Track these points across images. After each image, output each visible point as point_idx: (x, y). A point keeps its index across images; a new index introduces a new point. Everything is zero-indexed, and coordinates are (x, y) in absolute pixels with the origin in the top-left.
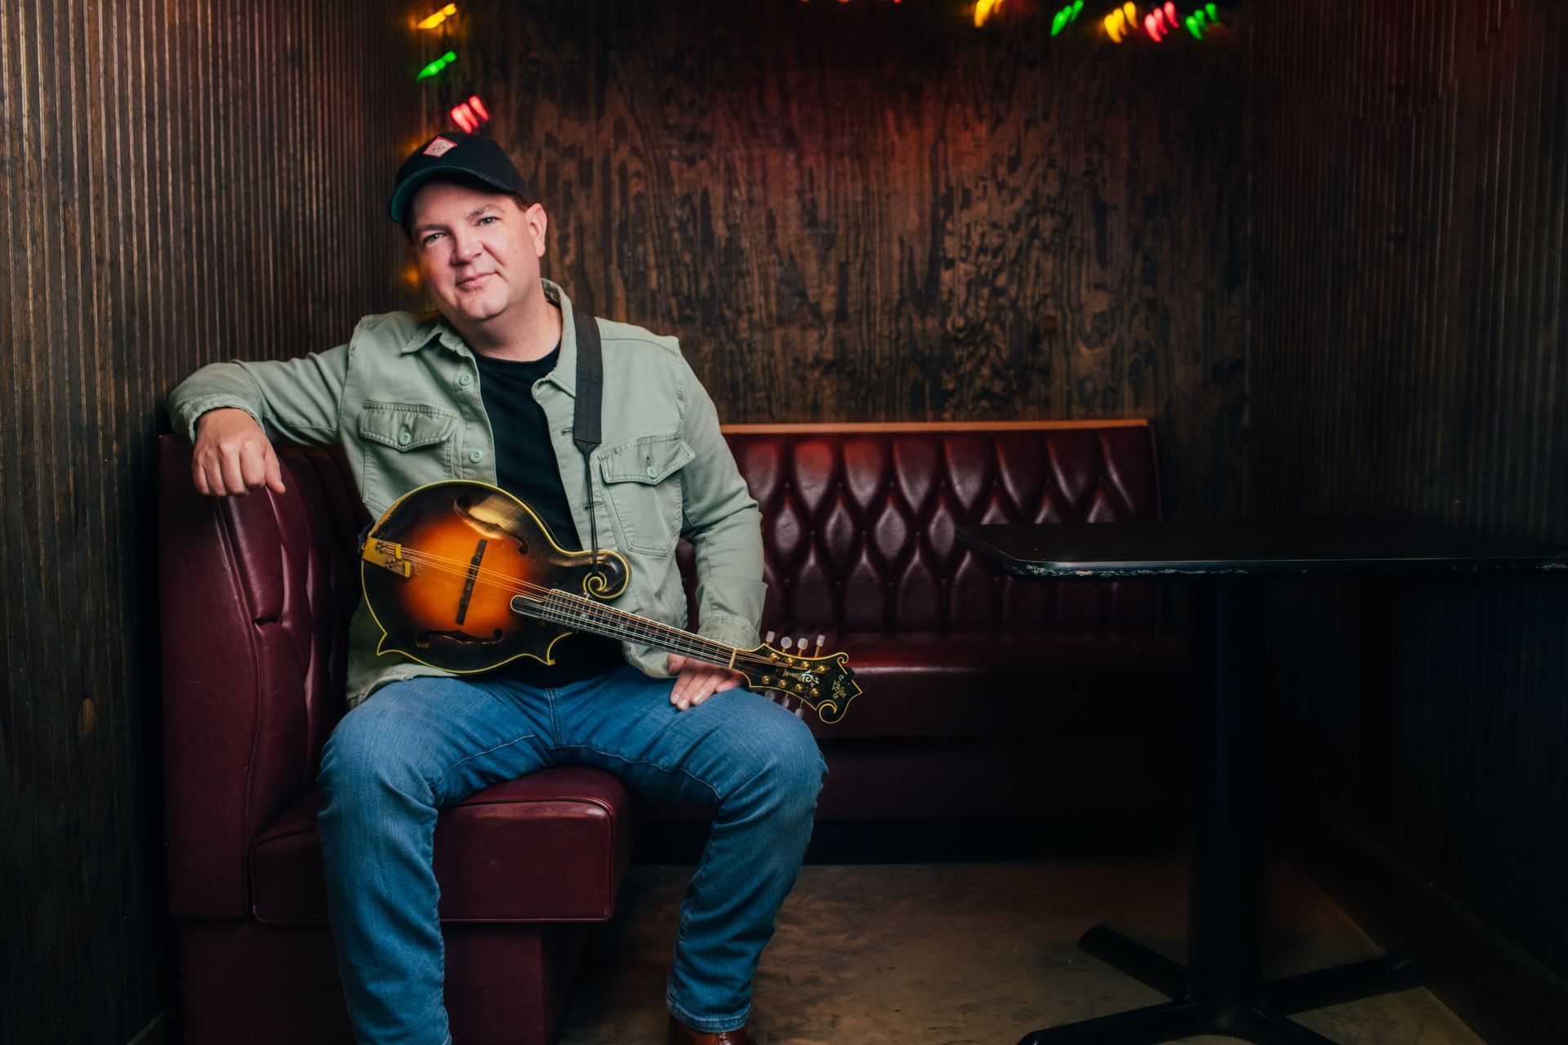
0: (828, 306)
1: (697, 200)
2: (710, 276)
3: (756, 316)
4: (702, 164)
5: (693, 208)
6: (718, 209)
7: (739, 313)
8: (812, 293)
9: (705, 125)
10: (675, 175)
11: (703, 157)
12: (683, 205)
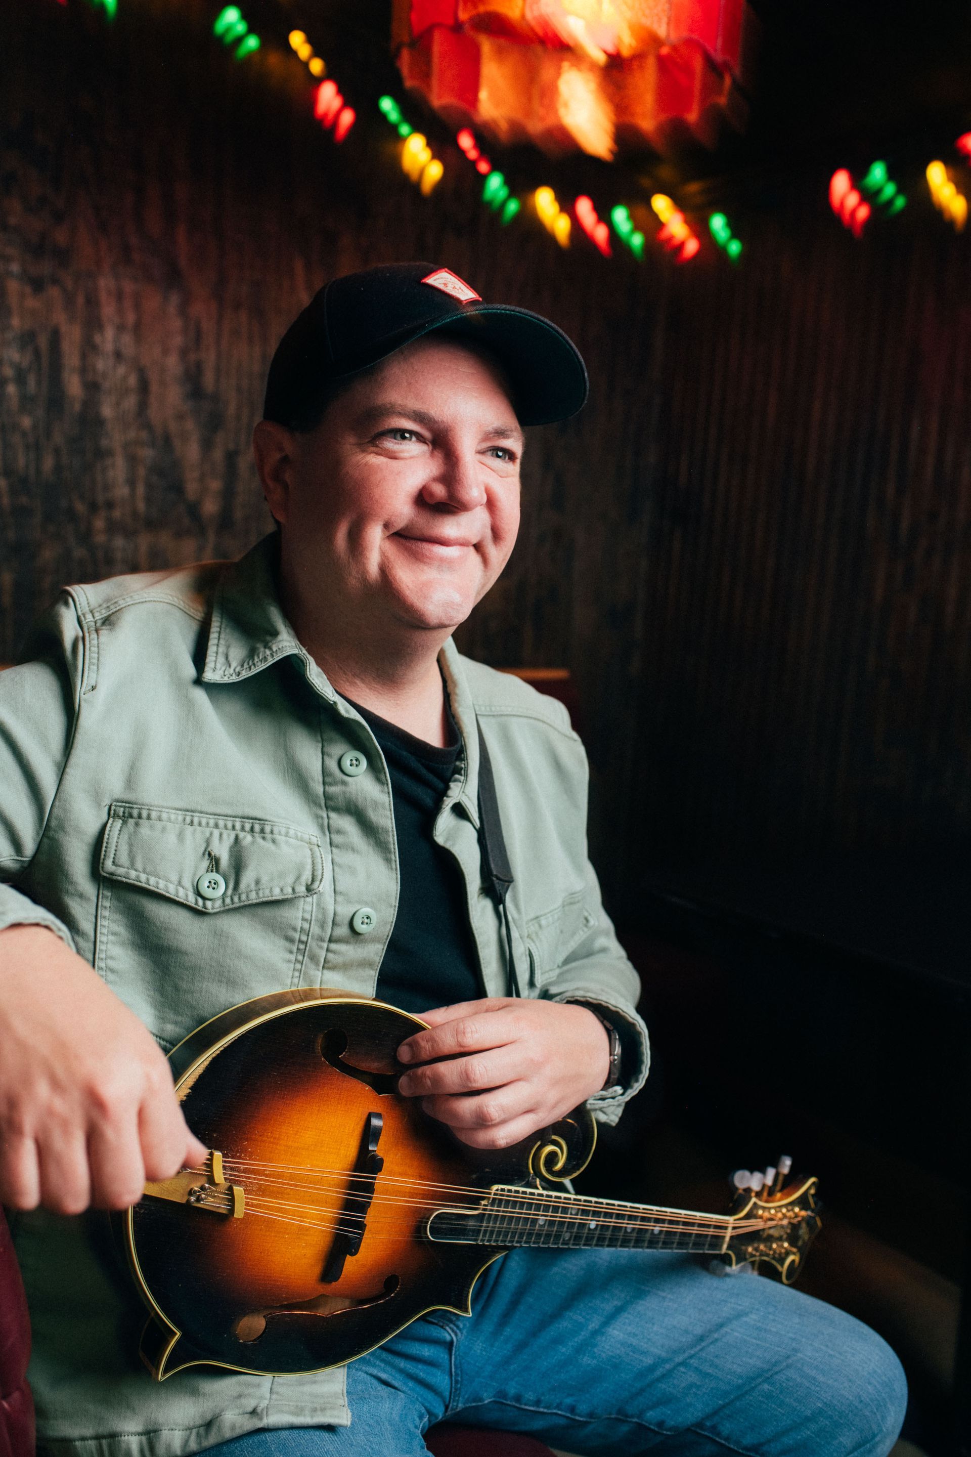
0: (210, 507)
1: (43, 341)
2: (57, 452)
3: (117, 514)
4: (54, 292)
5: (37, 353)
6: (71, 358)
7: (93, 507)
8: (192, 488)
9: (61, 237)
10: (13, 300)
11: (55, 281)
12: (23, 348)
